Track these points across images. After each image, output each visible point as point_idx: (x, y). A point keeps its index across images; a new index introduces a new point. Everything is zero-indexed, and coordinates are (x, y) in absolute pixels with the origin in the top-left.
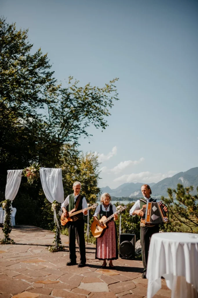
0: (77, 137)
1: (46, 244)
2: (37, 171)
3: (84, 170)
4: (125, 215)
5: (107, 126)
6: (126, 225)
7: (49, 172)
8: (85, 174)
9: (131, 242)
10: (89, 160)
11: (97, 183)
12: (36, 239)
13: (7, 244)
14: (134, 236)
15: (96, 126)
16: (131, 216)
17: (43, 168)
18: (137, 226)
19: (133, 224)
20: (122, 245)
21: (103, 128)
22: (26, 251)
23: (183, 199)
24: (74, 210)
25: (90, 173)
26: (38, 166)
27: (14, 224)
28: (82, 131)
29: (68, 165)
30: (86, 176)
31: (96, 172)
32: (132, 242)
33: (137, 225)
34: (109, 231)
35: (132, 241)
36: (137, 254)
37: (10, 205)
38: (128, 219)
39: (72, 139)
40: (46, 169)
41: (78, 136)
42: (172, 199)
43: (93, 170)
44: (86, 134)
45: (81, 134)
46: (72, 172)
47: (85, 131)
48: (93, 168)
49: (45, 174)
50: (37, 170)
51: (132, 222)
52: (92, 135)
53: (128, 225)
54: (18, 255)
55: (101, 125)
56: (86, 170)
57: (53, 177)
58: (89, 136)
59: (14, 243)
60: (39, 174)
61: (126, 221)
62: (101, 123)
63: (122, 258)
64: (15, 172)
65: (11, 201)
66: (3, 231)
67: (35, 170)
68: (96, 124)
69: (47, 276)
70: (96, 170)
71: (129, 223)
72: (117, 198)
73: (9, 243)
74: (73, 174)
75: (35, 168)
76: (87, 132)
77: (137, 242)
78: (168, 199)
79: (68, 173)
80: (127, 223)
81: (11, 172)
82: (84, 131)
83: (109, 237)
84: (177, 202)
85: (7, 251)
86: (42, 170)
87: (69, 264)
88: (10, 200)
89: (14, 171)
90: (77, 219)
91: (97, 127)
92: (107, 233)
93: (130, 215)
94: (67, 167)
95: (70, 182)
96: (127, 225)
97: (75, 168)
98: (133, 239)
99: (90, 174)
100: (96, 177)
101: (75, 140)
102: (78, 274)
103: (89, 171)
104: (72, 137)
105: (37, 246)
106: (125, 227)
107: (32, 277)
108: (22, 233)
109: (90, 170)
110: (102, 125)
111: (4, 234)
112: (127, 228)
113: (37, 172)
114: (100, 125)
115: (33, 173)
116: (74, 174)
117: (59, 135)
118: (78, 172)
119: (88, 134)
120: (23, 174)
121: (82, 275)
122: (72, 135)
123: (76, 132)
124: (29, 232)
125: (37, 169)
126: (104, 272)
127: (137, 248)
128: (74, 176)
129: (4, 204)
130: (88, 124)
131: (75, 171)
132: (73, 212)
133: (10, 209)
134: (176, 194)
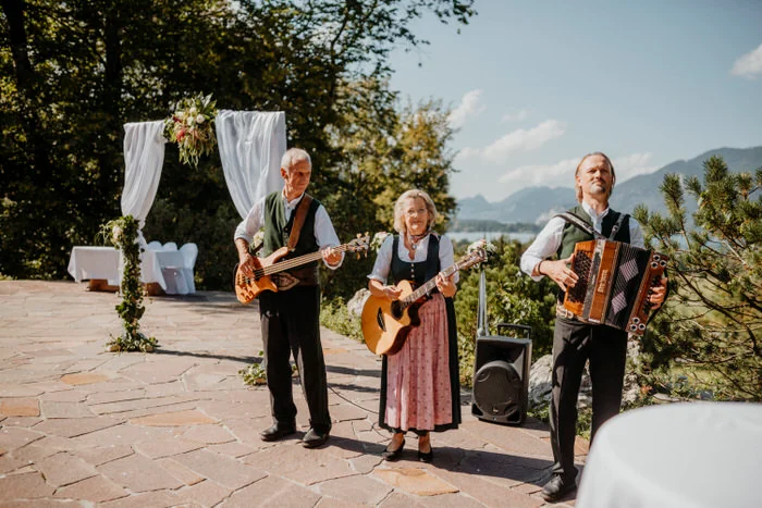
0: (384, 47)
1: (250, 355)
2: (207, 121)
3: (414, 148)
4: (503, 273)
5: (474, 15)
6: (504, 305)
7: (244, 124)
8: (416, 159)
9: (513, 365)
10: (427, 121)
11: (447, 184)
12: (230, 338)
13: (130, 350)
14: (524, 347)
15: (440, 15)
16: (524, 275)
17: (225, 112)
18: (541, 309)
19: (529, 301)
20: (479, 377)
21: (460, 19)
22: (173, 378)
23: (728, 217)
24: (283, 251)
25: (429, 156)
26: (209, 105)
27: (190, 289)
28: (398, 31)
29: (369, 133)
30: (418, 163)
31: (445, 153)
32: (517, 366)
33: (542, 304)
34: (424, 335)
35: (517, 361)
36: (537, 401)
37: (137, 235)
38: (512, 287)
39: (371, 55)
40: (235, 114)
41: (386, 44)
42: (680, 217)
43: (437, 148)
44: (411, 37)
45: (397, 39)
46: (382, 155)
47: (406, 31)
48: (435, 144)
49: (234, 133)
50: (208, 117)
51: (527, 296)
52: (428, 43)
53: (512, 306)
54: (140, 394)
55: (456, 13)
56: (419, 148)
57: (257, 143)
58: (418, 44)
59: (154, 348)
60: (214, 132)
61: (504, 293)
62: (456, 7)
63: (480, 419)
64: (145, 127)
65: (136, 222)
66: (120, 312)
67: (200, 118)
68: (441, 10)
69: (187, 487)
70: (446, 150)
71: (515, 296)
72: (504, 226)
73: (137, 349)
74: (384, 160)
75: (202, 112)
76: (413, 34)
77: (539, 360)
78: (663, 218)
79: (371, 157)
80: (507, 299)
81: (132, 129)
82: (404, 31)
83: (423, 355)
84: (702, 230)
85: (117, 376)
86: (221, 117)
87: (270, 437)
88: (135, 217)
89: (142, 124)
90: (296, 281)
91: (444, 17)
92: (416, 342)
93: (519, 273)
94: (367, 140)
95: (376, 179)
96: (508, 306)
97: (389, 143)
98: (521, 356)
99: (429, 160)
100: (446, 166)
101: (379, 56)
102: (303, 485)
103: (427, 153)
104: (371, 47)
105: (216, 360)
106: (502, 312)
107: (128, 491)
108: (198, 316)
109: (428, 149)
110: (458, 11)
111: (122, 321)
112: (508, 315)
113: (207, 126)
114: (451, 12)
115: (192, 127)
116: (387, 160)
117: (333, 43)
118: (397, 153)
119: (415, 39)
120: (167, 134)
121: (316, 489)
122: (371, 44)
123: (381, 34)
124: (221, 312)
125: (208, 114)
126: (402, 478)
127: (538, 382)
128: (386, 163)
129: (116, 229)
130: (418, 10)
131: (389, 151)
132: (278, 260)
133: (137, 245)
134: (701, 199)
